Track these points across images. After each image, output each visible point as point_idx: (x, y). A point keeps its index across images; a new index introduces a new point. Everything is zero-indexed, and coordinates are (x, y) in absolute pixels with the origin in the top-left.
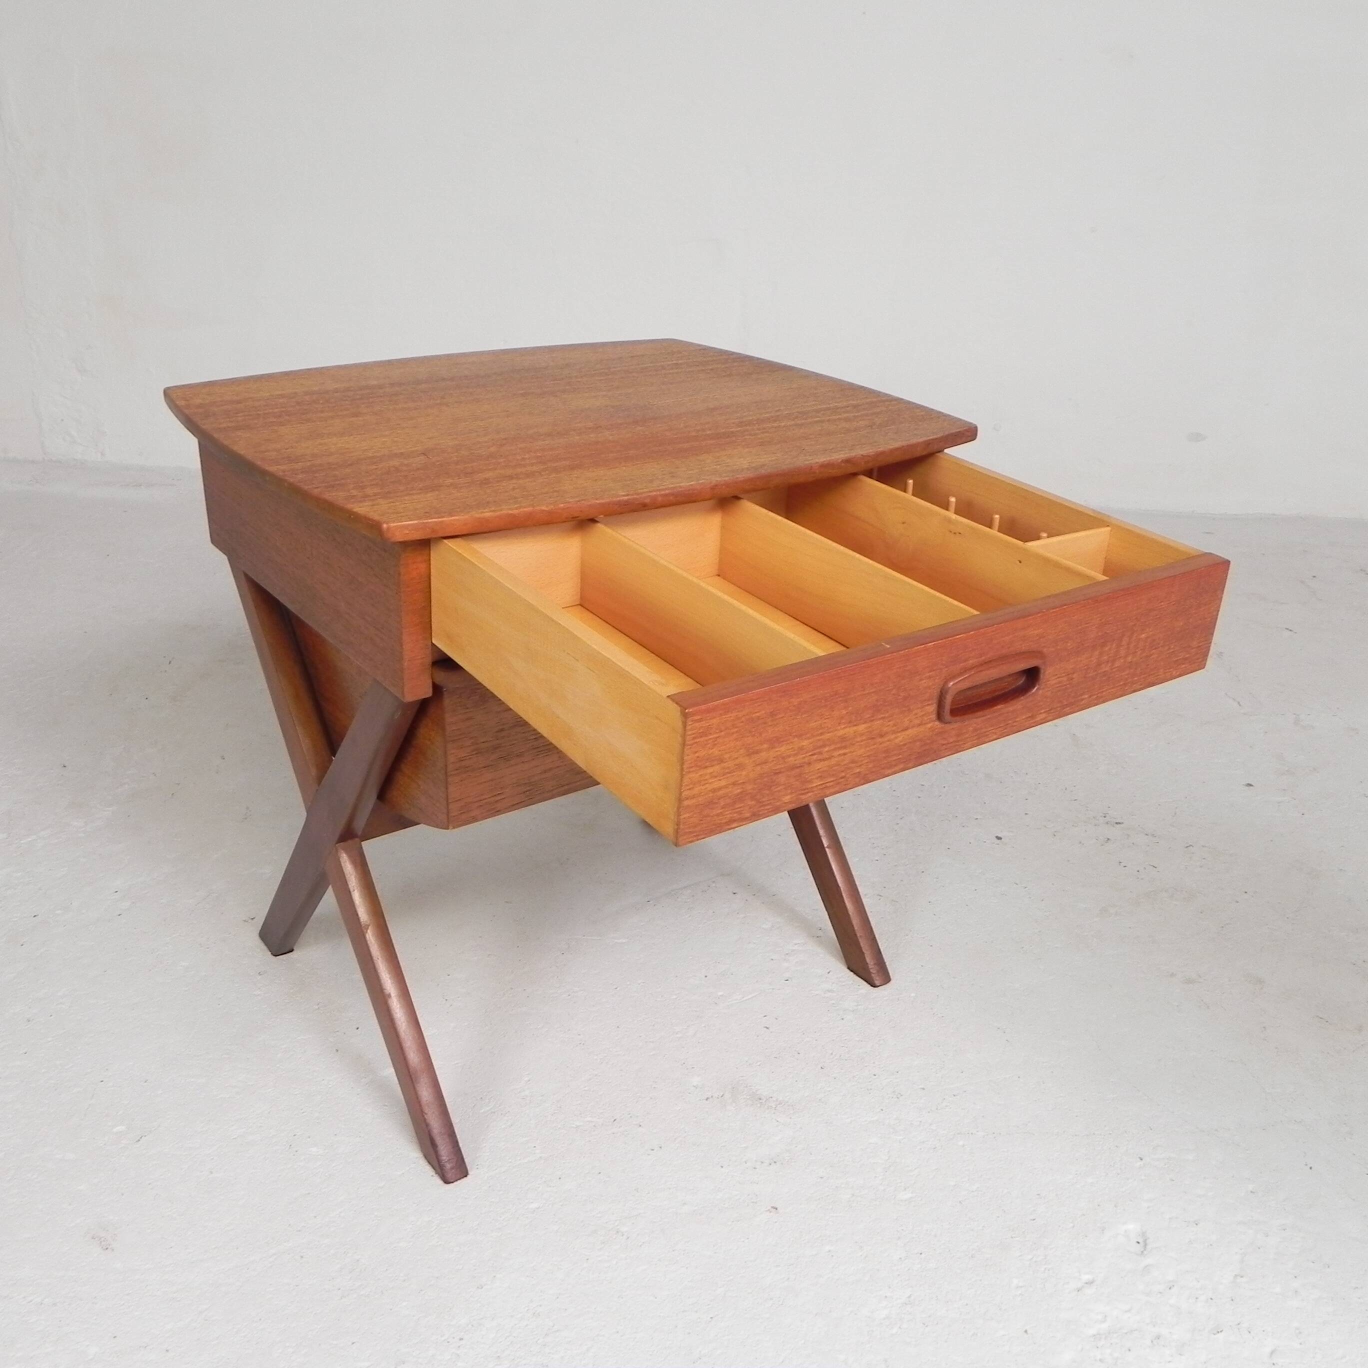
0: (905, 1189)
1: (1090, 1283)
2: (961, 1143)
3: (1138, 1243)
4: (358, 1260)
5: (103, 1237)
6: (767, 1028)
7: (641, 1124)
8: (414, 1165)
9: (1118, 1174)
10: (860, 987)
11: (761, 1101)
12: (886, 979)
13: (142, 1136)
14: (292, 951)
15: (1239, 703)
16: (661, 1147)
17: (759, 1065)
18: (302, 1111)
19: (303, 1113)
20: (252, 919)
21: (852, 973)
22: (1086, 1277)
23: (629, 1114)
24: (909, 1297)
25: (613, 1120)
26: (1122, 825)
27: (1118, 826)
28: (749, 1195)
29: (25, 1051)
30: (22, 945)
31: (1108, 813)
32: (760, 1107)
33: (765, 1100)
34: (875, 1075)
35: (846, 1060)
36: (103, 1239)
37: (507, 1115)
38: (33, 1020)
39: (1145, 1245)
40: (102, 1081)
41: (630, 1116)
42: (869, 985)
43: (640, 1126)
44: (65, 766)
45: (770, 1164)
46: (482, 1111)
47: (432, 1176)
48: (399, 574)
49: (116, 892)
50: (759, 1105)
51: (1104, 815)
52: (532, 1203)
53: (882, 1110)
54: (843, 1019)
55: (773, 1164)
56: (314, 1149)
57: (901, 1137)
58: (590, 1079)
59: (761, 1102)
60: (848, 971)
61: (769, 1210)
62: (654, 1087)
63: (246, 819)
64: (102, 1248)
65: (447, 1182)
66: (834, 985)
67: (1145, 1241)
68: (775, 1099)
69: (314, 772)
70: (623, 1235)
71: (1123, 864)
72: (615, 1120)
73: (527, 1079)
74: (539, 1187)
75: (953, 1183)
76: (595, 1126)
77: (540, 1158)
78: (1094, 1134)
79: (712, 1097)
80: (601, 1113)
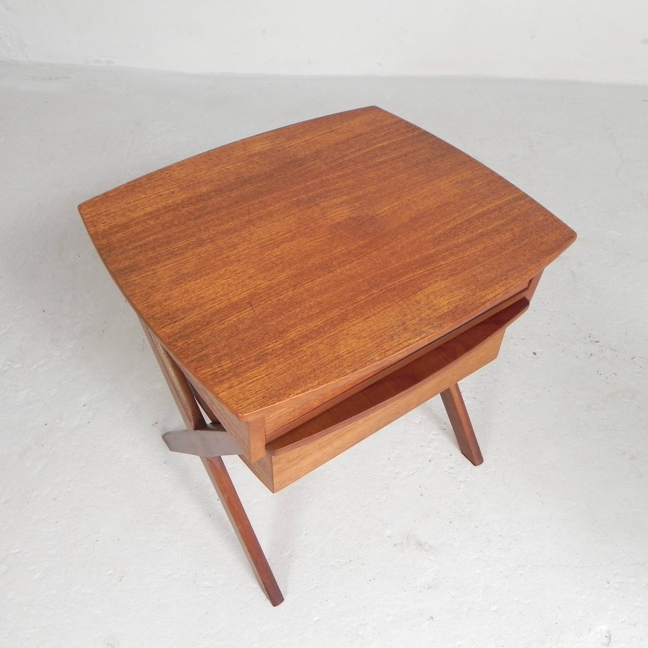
0: (494, 604)
2: (520, 573)
3: (606, 637)
6: (422, 495)
7: (364, 563)
8: (256, 592)
9: (597, 593)
10: (467, 467)
11: (421, 546)
12: (482, 463)
13: (122, 577)
17: (419, 521)
18: (198, 557)
19: (198, 559)
20: (156, 423)
21: (463, 456)
23: (357, 556)
25: (350, 561)
26: (599, 343)
27: (597, 344)
28: (419, 609)
30: (43, 446)
31: (591, 334)
32: (421, 550)
33: (423, 545)
34: (477, 527)
35: (462, 516)
37: (298, 558)
38: (56, 499)
39: (610, 639)
40: (97, 541)
42: (472, 464)
44: (44, 311)
46: (285, 556)
49: (84, 405)
50: (420, 549)
51: (589, 336)
52: (315, 617)
53: (481, 551)
54: (459, 488)
55: (429, 589)
56: (206, 583)
57: (490, 569)
58: (336, 533)
60: (461, 454)
61: (429, 619)
62: (368, 538)
63: (143, 348)
65: (274, 605)
66: (454, 463)
67: (610, 636)
68: (428, 545)
70: (360, 637)
71: (599, 373)
72: (351, 561)
73: (305, 533)
74: (317, 607)
75: (517, 600)
76: (341, 565)
77: (316, 587)
78: (585, 566)
79: (397, 543)
80: (344, 556)
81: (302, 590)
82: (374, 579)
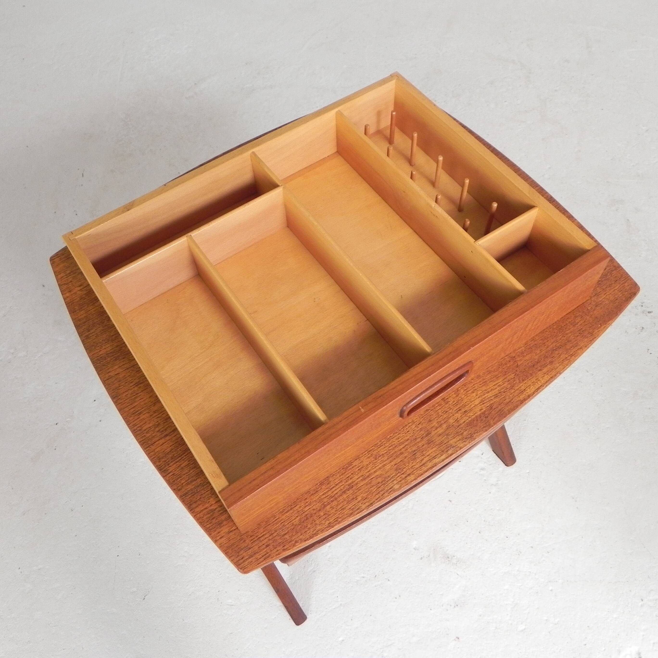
0: (522, 623)
2: (550, 588)
6: (451, 501)
7: (389, 579)
9: (630, 612)
10: (499, 466)
11: (449, 559)
12: (514, 461)
13: (145, 595)
17: (447, 531)
21: (495, 454)
23: (383, 571)
25: (375, 576)
26: (651, 314)
27: (649, 315)
28: (445, 629)
30: (55, 449)
31: (644, 303)
32: (448, 564)
33: (451, 558)
34: (507, 537)
35: (492, 525)
37: (321, 573)
38: (74, 509)
40: (118, 556)
42: (504, 465)
46: (309, 570)
50: (448, 562)
51: (642, 305)
52: (340, 637)
53: (511, 564)
54: (490, 493)
55: (456, 606)
56: (230, 601)
57: (520, 584)
60: (493, 452)
61: (455, 639)
62: (394, 550)
65: (297, 624)
66: (485, 463)
68: (456, 558)
71: (649, 351)
72: (376, 576)
74: (342, 626)
75: (546, 618)
76: (366, 581)
77: (341, 605)
78: (619, 581)
79: (424, 556)
80: (369, 571)
81: (326, 609)
82: (400, 596)
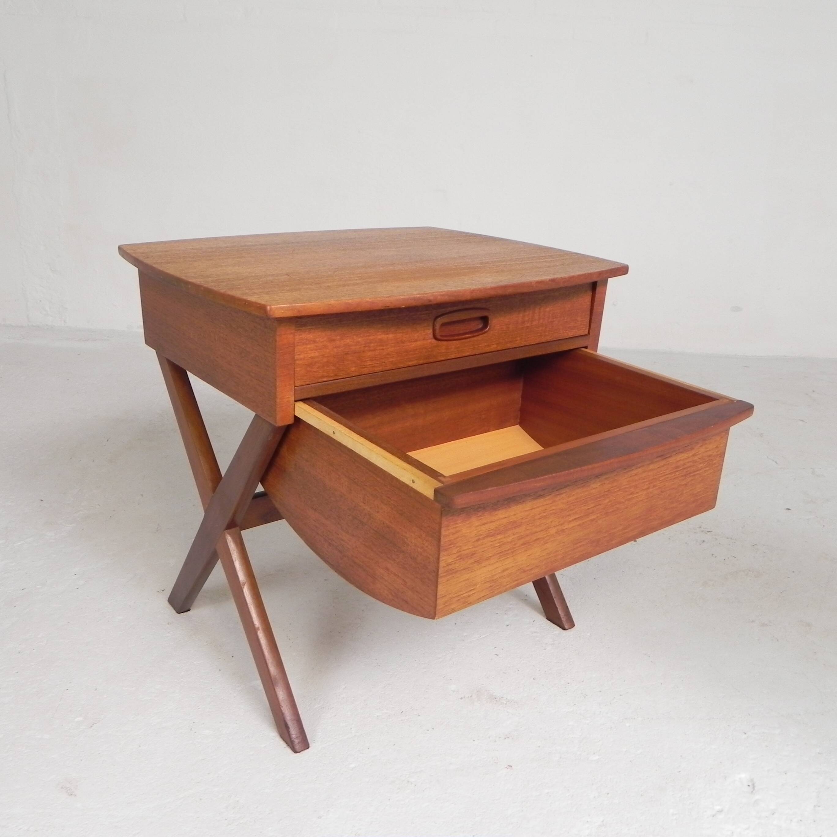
0: (594, 754)
1: (720, 811)
2: (628, 725)
3: (749, 786)
4: (238, 801)
5: (68, 787)
6: (497, 655)
7: (419, 714)
8: (273, 741)
9: (731, 743)
10: (555, 630)
11: (496, 699)
12: (572, 625)
13: (94, 724)
14: (189, 610)
15: (776, 462)
16: (433, 729)
17: (494, 678)
18: (198, 708)
19: (199, 709)
20: (163, 590)
21: (549, 621)
22: (718, 808)
24: (603, 821)
26: (711, 533)
27: (709, 533)
28: (493, 758)
29: (17, 671)
30: (15, 607)
31: (702, 526)
32: (496, 703)
33: (498, 699)
34: (569, 683)
35: (549, 674)
36: (68, 789)
37: (332, 709)
38: (22, 652)
39: (754, 787)
40: (67, 690)
41: (411, 709)
42: (561, 629)
43: (419, 715)
44: (42, 501)
45: (505, 739)
46: (316, 707)
47: (285, 747)
48: (276, 341)
49: (75, 575)
50: (495, 702)
51: (700, 527)
52: (351, 764)
53: (575, 705)
54: (545, 649)
55: (507, 738)
56: (207, 731)
57: (589, 721)
58: (385, 687)
59: (496, 701)
60: (547, 620)
61: (506, 767)
62: (427, 692)
64: (68, 794)
65: (296, 752)
66: (538, 629)
67: (753, 785)
68: (505, 698)
69: (210, 485)
70: (412, 784)
71: (714, 556)
72: (402, 712)
73: (344, 687)
74: (355, 754)
76: (389, 716)
77: (355, 736)
78: (713, 718)
79: (464, 697)
80: (393, 708)
81: (336, 739)
